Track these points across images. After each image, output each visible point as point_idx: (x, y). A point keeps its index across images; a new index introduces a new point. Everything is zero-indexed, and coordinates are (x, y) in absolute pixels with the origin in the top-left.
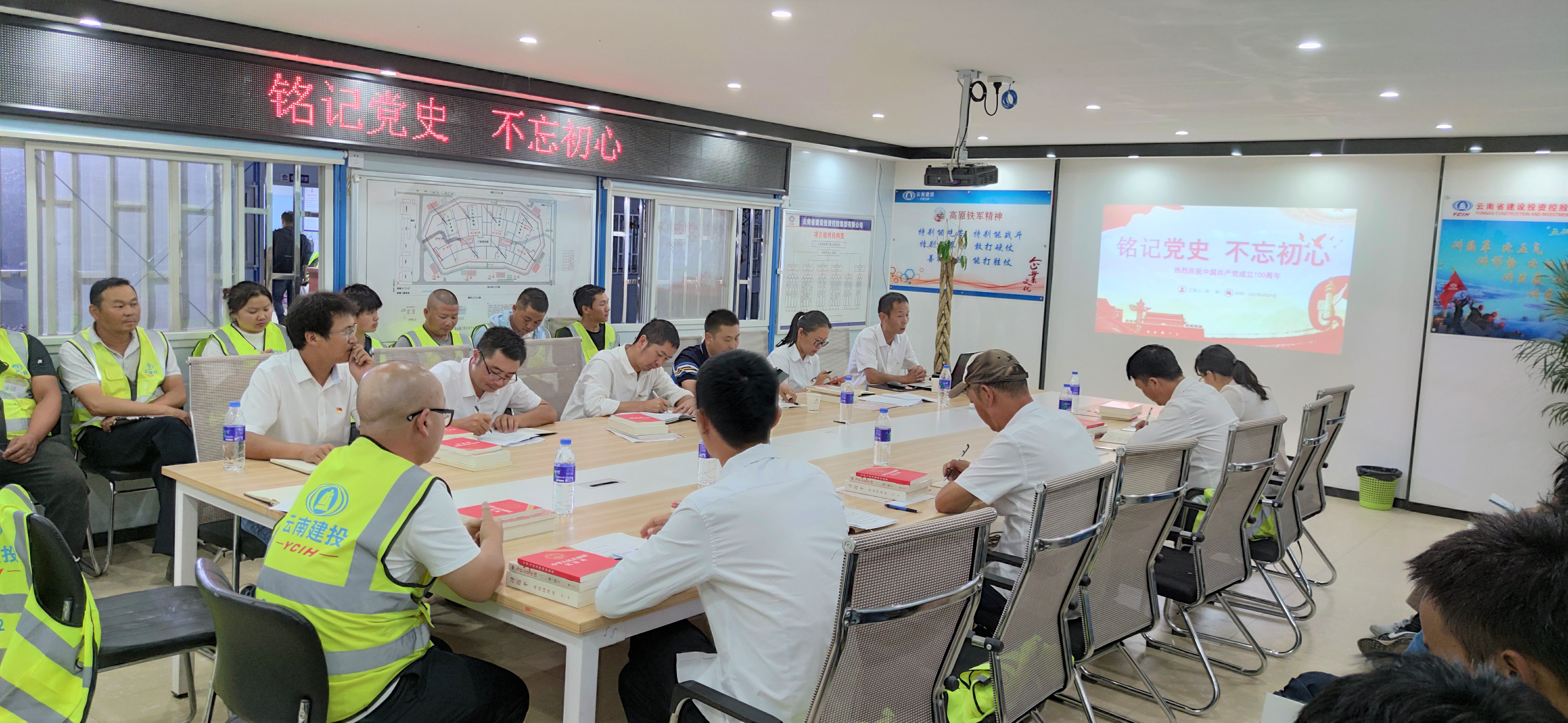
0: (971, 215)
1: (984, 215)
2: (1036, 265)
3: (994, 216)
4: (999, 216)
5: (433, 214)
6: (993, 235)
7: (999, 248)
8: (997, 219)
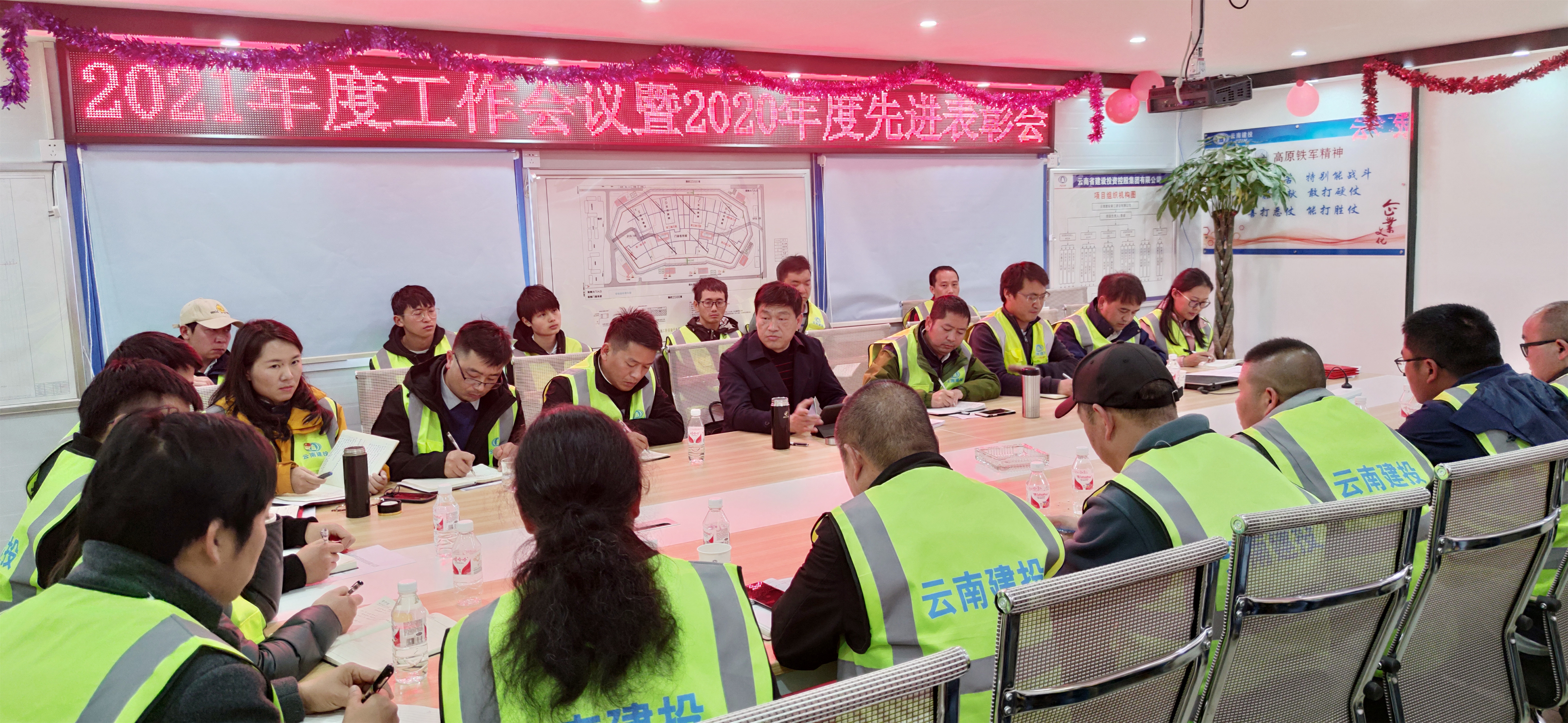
0: (1301, 154)
1: (1319, 153)
2: (1393, 210)
3: (1332, 153)
4: (1339, 152)
5: (621, 211)
6: (1331, 177)
7: (1340, 192)
8: (1337, 156)
